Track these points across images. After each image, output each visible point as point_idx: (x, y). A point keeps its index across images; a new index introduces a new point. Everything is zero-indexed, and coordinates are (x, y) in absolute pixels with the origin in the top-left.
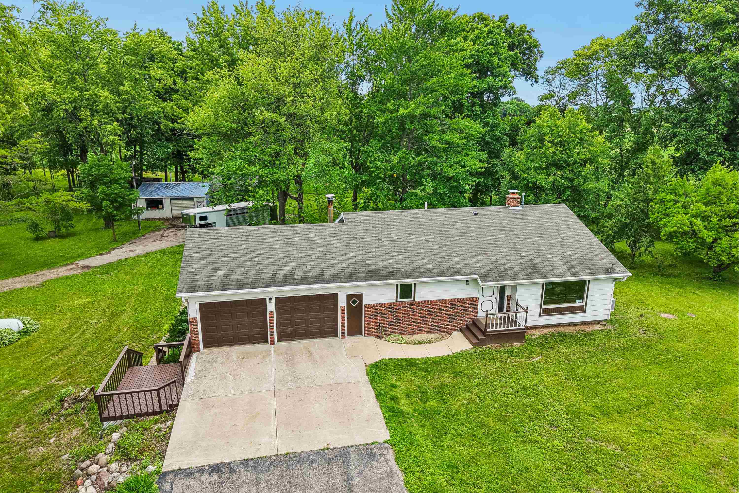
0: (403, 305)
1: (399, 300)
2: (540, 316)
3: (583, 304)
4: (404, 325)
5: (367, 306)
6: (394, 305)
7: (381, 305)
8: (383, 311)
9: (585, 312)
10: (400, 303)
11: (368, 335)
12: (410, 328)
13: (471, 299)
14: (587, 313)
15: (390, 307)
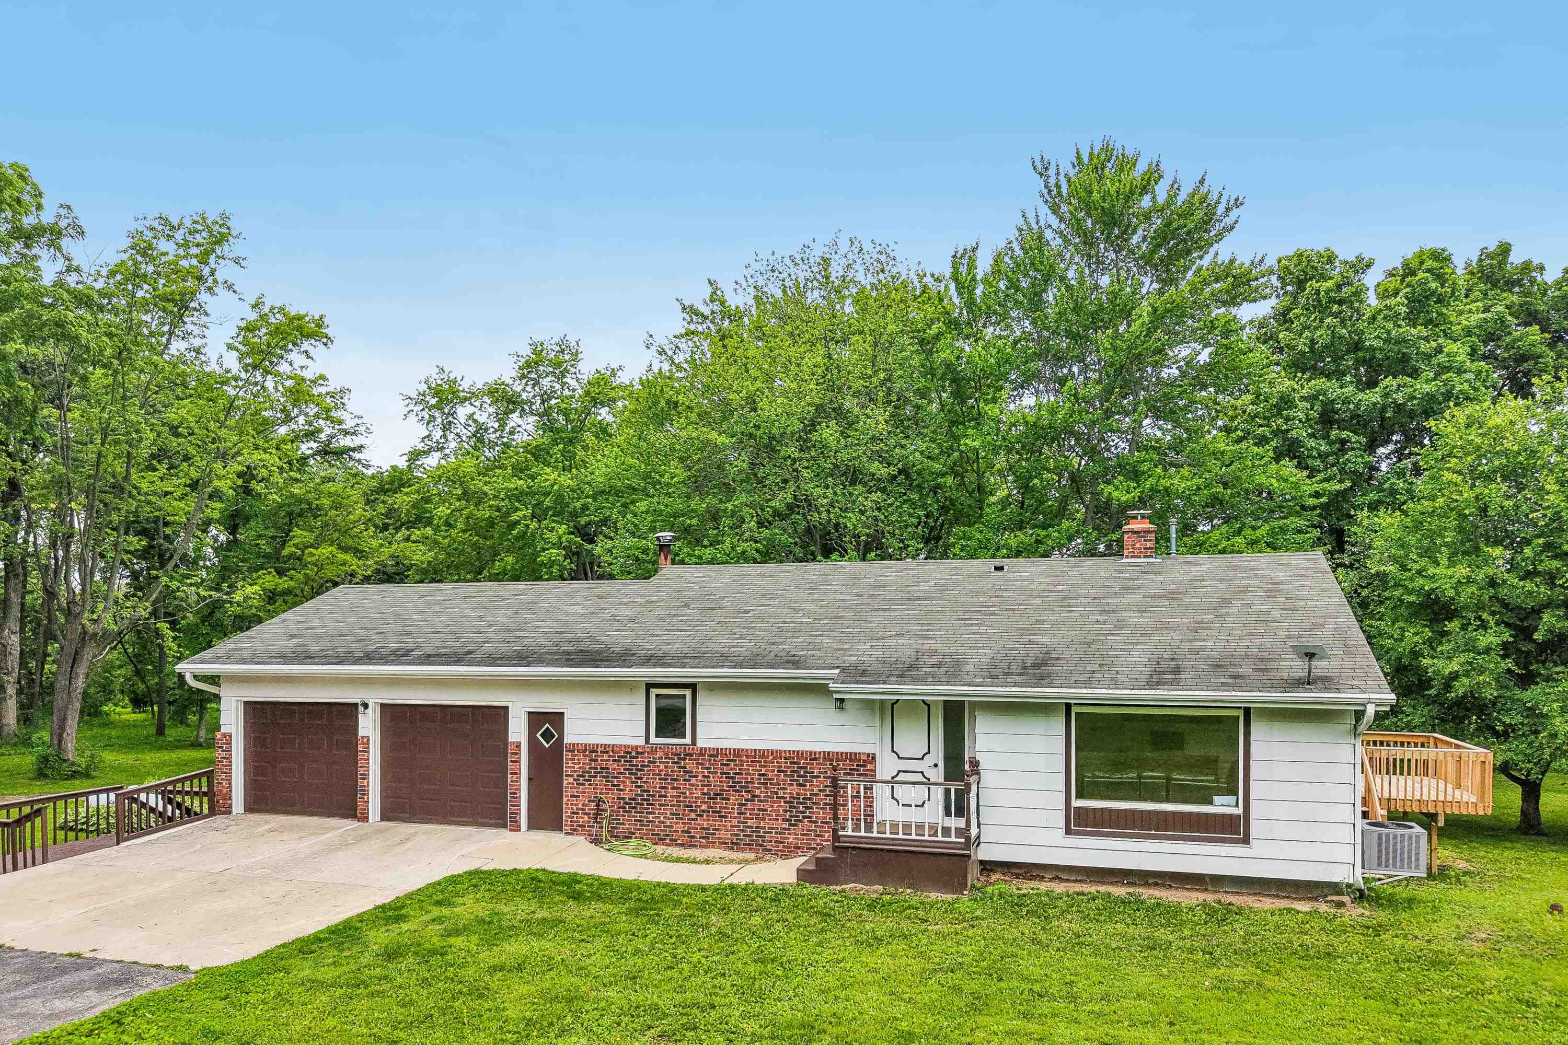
2: (1068, 831)
3: (1239, 811)
4: (662, 815)
5: (573, 748)
6: (639, 751)
7: (606, 749)
8: (612, 765)
9: (1246, 840)
10: (653, 751)
11: (573, 832)
13: (852, 757)
14: (1256, 848)
15: (629, 754)
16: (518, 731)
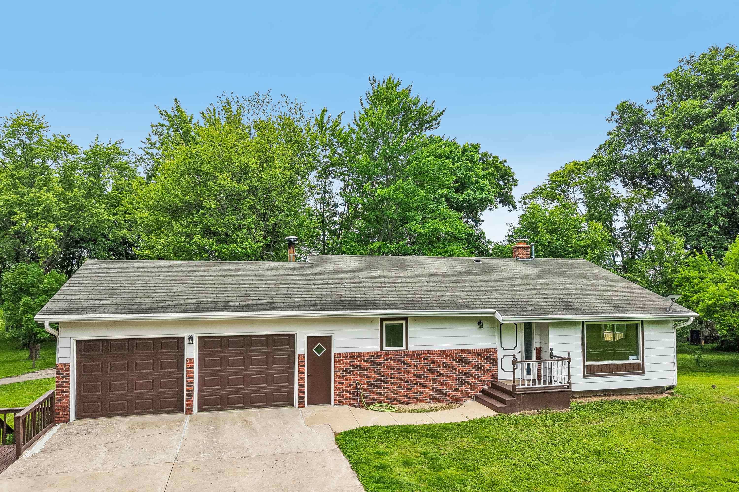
0: (390, 355)
1: (385, 348)
2: (584, 376)
3: (640, 361)
4: (392, 388)
5: (338, 356)
6: (378, 355)
7: (359, 355)
8: (363, 364)
9: (643, 373)
10: (387, 354)
11: (340, 403)
12: (402, 394)
13: (487, 351)
14: (647, 375)
15: (373, 357)
16: (301, 349)
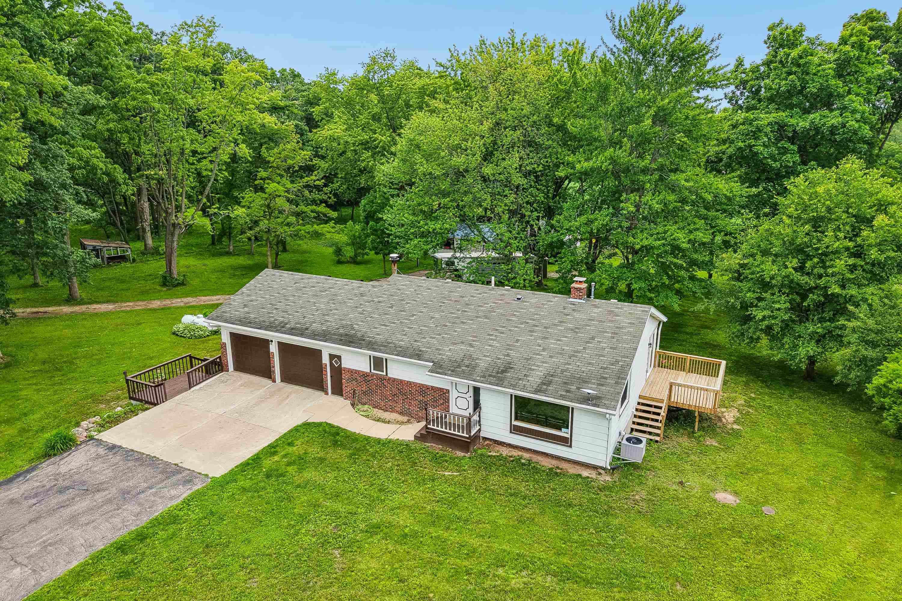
0: (375, 377)
1: (372, 371)
2: (511, 432)
3: (569, 436)
4: (376, 398)
5: (346, 369)
6: (368, 375)
7: (357, 372)
8: (358, 378)
9: (571, 446)
11: (345, 398)
12: (383, 404)
13: (441, 390)
14: (572, 449)
15: (365, 375)
16: (326, 360)
